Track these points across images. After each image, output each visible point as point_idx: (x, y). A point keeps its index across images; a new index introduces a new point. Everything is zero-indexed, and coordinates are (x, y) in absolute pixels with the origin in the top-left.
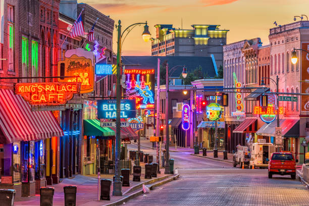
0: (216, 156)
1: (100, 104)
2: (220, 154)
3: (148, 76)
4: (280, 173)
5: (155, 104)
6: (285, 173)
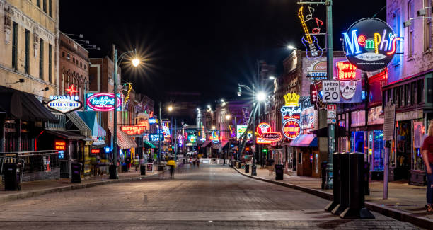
1: (150, 135)
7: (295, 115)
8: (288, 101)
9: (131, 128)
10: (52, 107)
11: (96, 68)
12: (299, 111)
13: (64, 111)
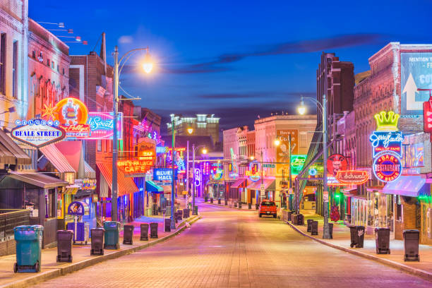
0: (219, 203)
1: (155, 171)
2: (223, 202)
3: (181, 152)
4: (267, 214)
5: (186, 171)
6: (270, 214)
7: (392, 145)
8: (381, 124)
9: (130, 163)
10: (19, 137)
11: (78, 69)
12: (399, 139)
13: (37, 143)
